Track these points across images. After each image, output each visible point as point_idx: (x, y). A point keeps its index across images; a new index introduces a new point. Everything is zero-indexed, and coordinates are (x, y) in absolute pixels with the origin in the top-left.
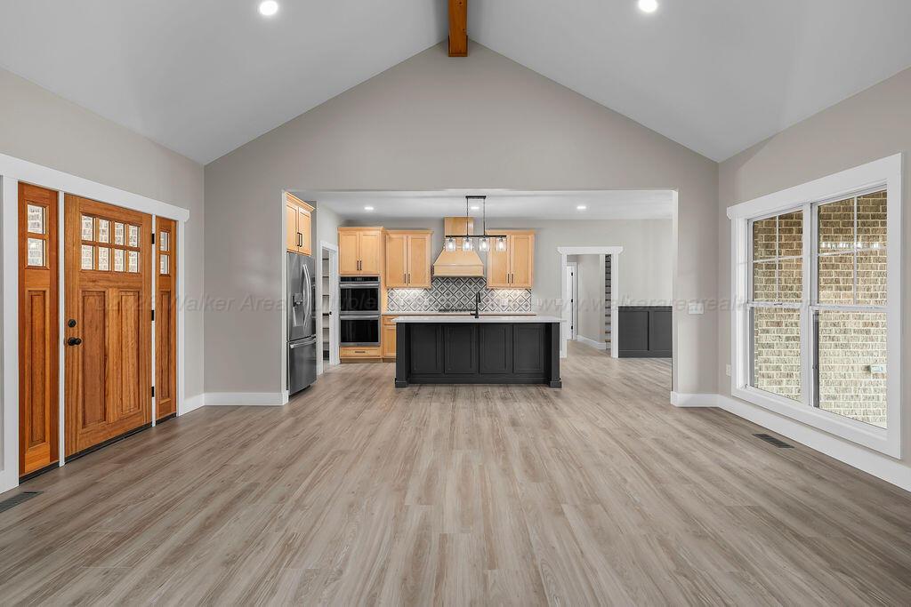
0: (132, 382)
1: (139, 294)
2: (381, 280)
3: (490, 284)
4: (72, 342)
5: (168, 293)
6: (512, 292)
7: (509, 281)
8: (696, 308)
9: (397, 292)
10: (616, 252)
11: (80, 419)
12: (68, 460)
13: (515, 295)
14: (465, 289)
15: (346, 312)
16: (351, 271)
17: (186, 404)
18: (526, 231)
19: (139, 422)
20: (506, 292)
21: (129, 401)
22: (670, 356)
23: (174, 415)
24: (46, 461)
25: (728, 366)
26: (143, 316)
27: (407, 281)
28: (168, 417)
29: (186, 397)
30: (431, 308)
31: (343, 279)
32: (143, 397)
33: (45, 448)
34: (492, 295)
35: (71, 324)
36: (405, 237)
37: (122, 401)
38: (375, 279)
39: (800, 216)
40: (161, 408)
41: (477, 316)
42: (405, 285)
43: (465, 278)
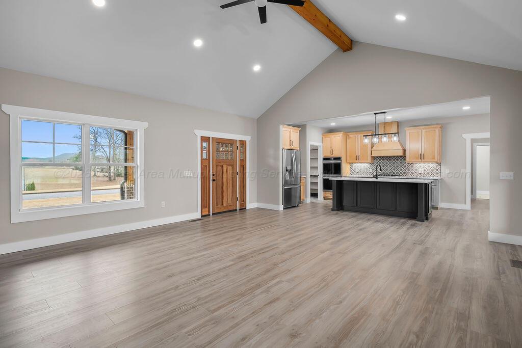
0: (231, 195)
1: (233, 167)
2: (343, 159)
3: (408, 160)
4: (214, 180)
5: (243, 167)
6: (427, 165)
7: (422, 157)
9: (355, 165)
11: (216, 204)
12: (212, 214)
13: (429, 166)
14: (394, 163)
15: (326, 175)
16: (328, 155)
17: (249, 206)
18: (433, 126)
19: (232, 208)
20: (422, 165)
21: (230, 201)
23: (245, 208)
24: (207, 213)
26: (234, 174)
27: (358, 159)
28: (243, 209)
29: (249, 203)
31: (325, 159)
32: (234, 200)
33: (207, 209)
34: (412, 166)
35: (213, 175)
36: (356, 137)
37: (228, 200)
38: (339, 159)
40: (241, 205)
41: (377, 178)
42: (357, 161)
43: (394, 157)
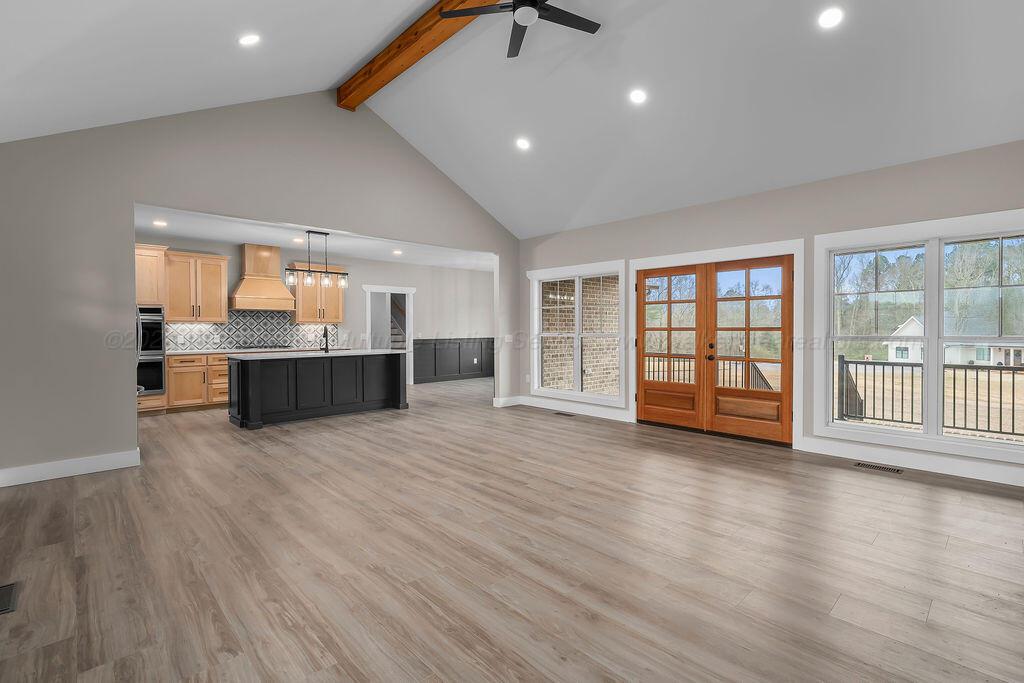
2: (166, 312)
3: (300, 318)
7: (321, 315)
8: (508, 338)
10: (410, 292)
14: (265, 324)
22: (493, 375)
25: (527, 376)
27: (195, 314)
30: (223, 346)
34: (298, 330)
36: (192, 261)
38: (158, 311)
39: (573, 281)
41: (326, 350)
42: (193, 319)
43: (266, 312)
